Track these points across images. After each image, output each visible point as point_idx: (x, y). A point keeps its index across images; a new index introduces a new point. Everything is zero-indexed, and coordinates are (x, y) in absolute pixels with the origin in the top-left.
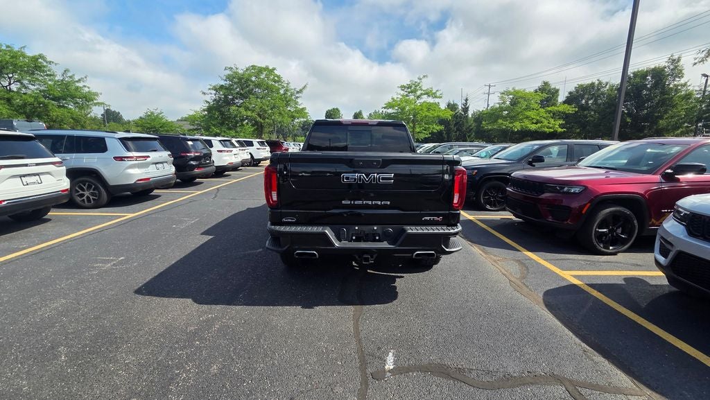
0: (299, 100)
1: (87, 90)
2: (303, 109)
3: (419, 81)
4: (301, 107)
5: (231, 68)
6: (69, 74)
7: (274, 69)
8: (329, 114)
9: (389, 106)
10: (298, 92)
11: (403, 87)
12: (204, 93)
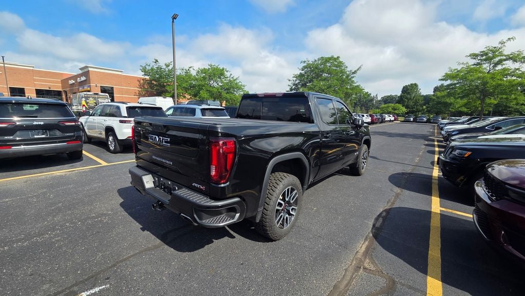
0: (353, 79)
1: (240, 83)
2: (358, 86)
3: (500, 46)
4: (356, 85)
5: (304, 62)
6: (232, 76)
7: (338, 57)
8: (406, 90)
9: (447, 77)
10: (354, 73)
11: (474, 56)
12: (289, 80)
